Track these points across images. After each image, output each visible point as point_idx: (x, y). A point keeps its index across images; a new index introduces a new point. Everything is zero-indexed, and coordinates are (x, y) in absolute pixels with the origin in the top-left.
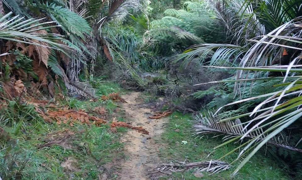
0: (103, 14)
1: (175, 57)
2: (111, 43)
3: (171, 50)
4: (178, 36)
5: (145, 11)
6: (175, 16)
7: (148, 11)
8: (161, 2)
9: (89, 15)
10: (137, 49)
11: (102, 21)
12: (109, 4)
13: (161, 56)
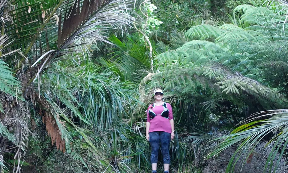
0: (45, 44)
1: (215, 141)
2: (63, 106)
3: (209, 116)
4: (220, 87)
5: (143, 27)
6: (211, 39)
7: (150, 27)
8: (180, 4)
9: (13, 47)
10: (125, 117)
11: (43, 60)
12: (58, 21)
13: (182, 131)
